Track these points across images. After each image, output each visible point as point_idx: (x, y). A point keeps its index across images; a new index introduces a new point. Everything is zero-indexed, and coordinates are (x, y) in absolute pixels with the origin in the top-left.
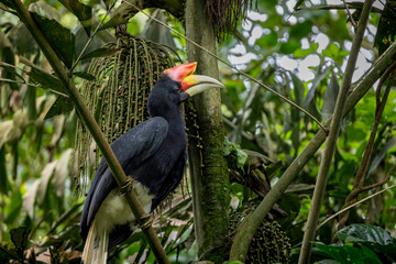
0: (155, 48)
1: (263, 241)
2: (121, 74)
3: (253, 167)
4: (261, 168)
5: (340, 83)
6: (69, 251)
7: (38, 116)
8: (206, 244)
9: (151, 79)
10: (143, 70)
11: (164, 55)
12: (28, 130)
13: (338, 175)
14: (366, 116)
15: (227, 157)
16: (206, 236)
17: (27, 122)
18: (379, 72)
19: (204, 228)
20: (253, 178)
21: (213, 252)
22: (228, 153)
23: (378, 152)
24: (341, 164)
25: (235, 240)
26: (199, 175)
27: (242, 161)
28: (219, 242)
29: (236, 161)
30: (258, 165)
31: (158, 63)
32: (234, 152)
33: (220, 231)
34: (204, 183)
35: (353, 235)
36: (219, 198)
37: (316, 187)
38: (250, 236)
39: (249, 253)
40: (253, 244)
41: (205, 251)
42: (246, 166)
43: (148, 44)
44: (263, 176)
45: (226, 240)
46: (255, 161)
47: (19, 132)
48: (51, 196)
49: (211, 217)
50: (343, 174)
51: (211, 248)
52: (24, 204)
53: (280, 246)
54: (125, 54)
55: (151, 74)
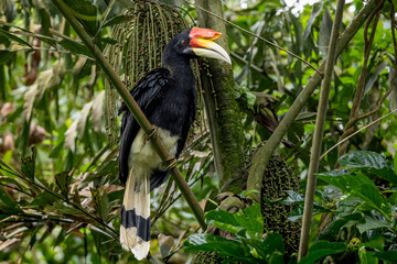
0: (168, 9)
1: (275, 171)
2: (141, 34)
3: (262, 106)
4: (268, 106)
5: (333, 17)
6: (107, 185)
7: (74, 64)
8: (225, 177)
9: (166, 38)
10: (159, 30)
11: (176, 15)
12: (66, 77)
13: (339, 98)
14: (359, 44)
15: (238, 100)
16: (225, 170)
17: (65, 70)
18: (364, 15)
19: (223, 163)
20: (262, 115)
21: (232, 183)
22: (239, 96)
23: (372, 75)
24: (340, 88)
25: (251, 172)
26: (215, 117)
27: (251, 103)
28: (237, 175)
29: (246, 103)
30: (266, 104)
31: (172, 22)
32: (244, 95)
33: (237, 165)
34: (220, 124)
35: (353, 161)
36: (234, 136)
37: (318, 114)
38: (263, 167)
39: (264, 182)
40: (266, 174)
41: (226, 183)
42: (255, 106)
43: (162, 6)
44: (271, 113)
45: (243, 173)
46: (263, 101)
47: (58, 79)
48: (90, 131)
49: (228, 153)
50: (342, 97)
51: (230, 180)
52: (67, 139)
53: (290, 174)
54: (143, 16)
55: (166, 33)
